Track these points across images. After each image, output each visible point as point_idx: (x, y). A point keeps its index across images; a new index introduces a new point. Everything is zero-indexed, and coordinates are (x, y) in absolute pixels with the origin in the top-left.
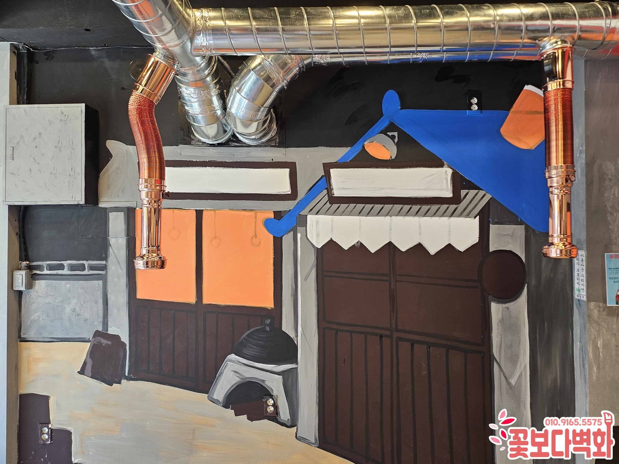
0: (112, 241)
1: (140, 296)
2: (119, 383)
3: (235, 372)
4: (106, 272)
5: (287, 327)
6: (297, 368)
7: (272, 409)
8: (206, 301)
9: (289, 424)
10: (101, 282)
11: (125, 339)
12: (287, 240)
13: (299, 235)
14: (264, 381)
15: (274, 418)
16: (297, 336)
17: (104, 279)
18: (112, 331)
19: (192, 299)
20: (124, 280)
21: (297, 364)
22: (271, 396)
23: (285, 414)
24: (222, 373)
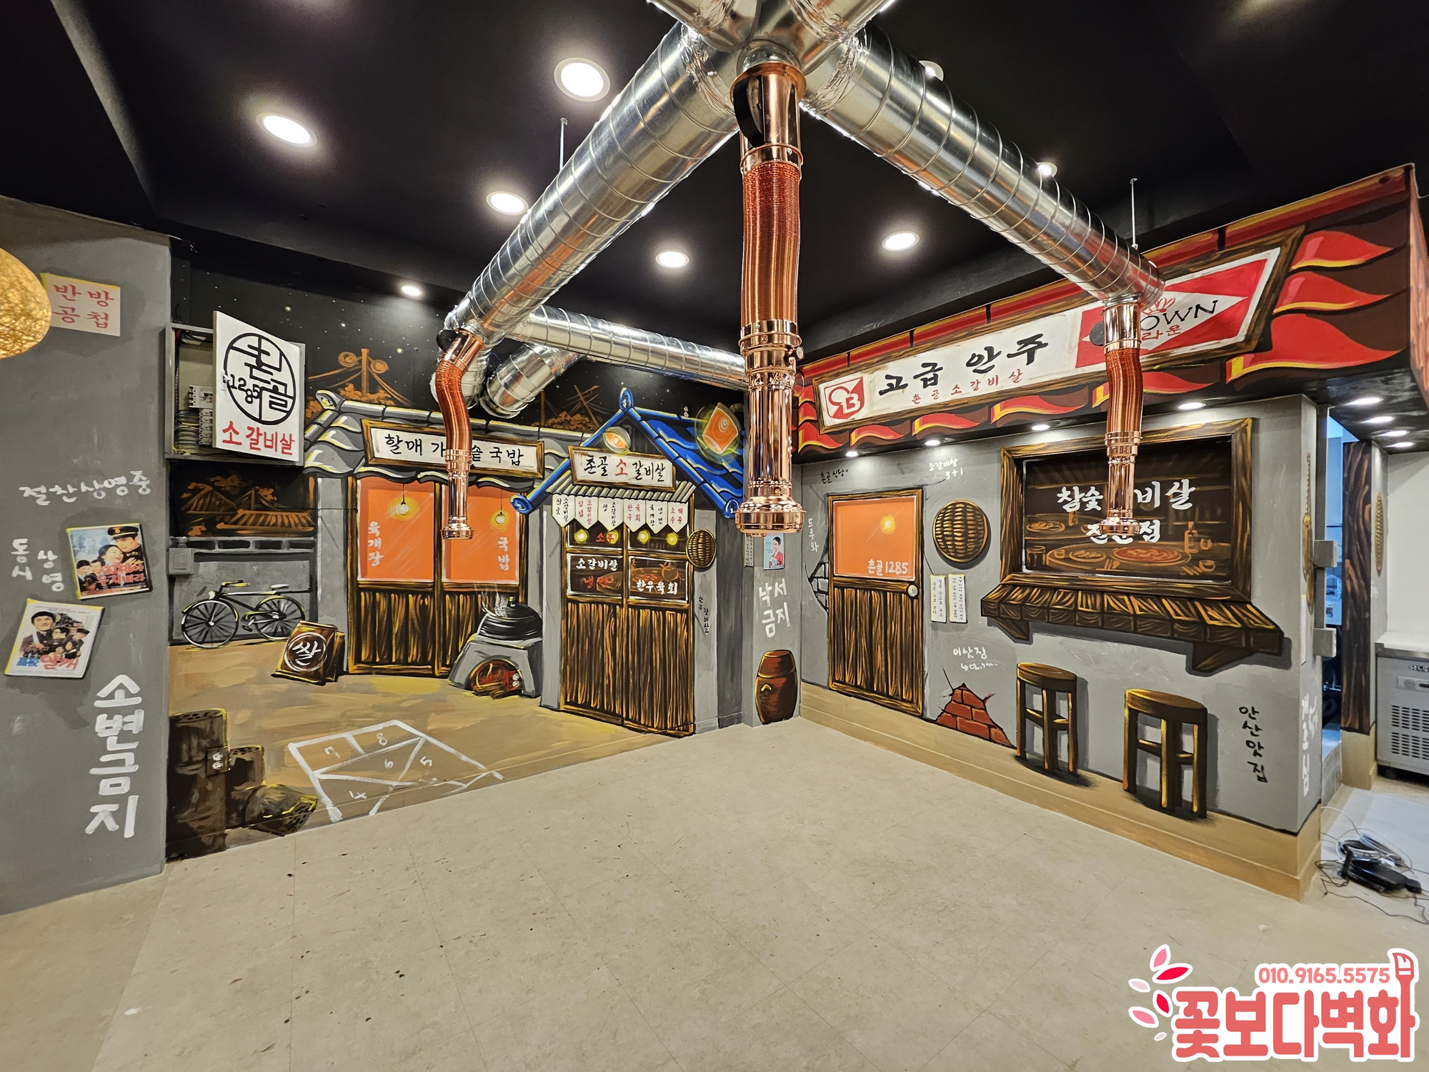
0: (323, 512)
1: (360, 578)
2: (335, 680)
3: (479, 652)
4: (315, 550)
5: (533, 604)
6: (541, 641)
7: (517, 683)
8: (445, 580)
9: (533, 695)
10: (307, 563)
11: (343, 629)
12: (533, 518)
13: (545, 514)
14: (508, 658)
15: (518, 692)
16: (542, 611)
17: (312, 559)
18: (322, 620)
19: (428, 578)
20: (340, 560)
21: (542, 637)
22: (516, 672)
23: (530, 687)
24: (463, 655)
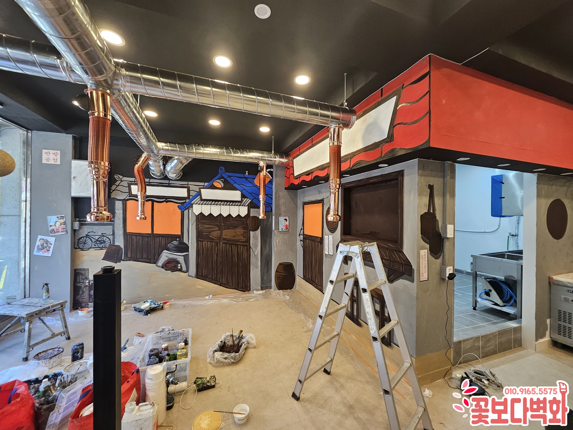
0: (117, 211)
1: (128, 231)
2: (120, 262)
3: (166, 256)
4: (114, 223)
5: (185, 240)
6: (189, 254)
7: (180, 267)
8: (155, 233)
9: (186, 272)
10: (112, 226)
11: (122, 246)
12: (186, 212)
13: (190, 211)
14: (177, 259)
15: (181, 270)
16: (189, 243)
17: (113, 225)
18: (116, 244)
19: (150, 232)
20: (122, 226)
21: (189, 252)
22: (180, 263)
23: (184, 269)
24: (161, 257)
